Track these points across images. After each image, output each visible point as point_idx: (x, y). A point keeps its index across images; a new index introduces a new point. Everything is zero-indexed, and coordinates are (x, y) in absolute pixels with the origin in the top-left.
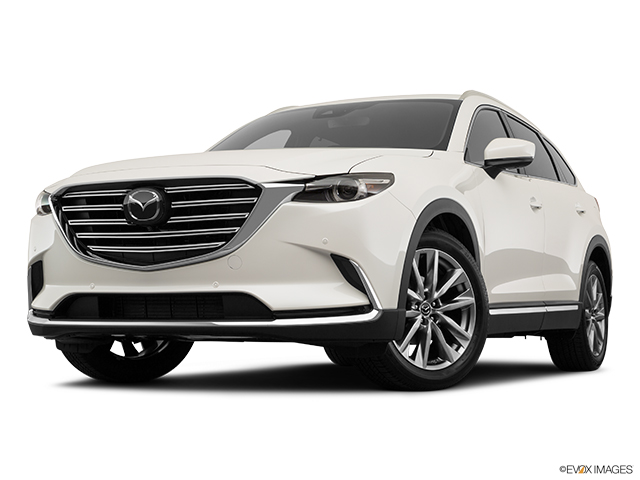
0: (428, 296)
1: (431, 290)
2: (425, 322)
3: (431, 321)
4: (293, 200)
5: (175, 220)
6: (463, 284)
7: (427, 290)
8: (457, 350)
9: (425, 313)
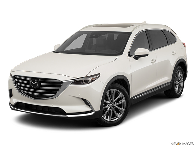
0: (112, 101)
1: (112, 100)
2: (111, 108)
3: (112, 108)
4: (71, 84)
5: (42, 88)
6: (122, 97)
7: (111, 100)
8: (120, 115)
9: (111, 106)
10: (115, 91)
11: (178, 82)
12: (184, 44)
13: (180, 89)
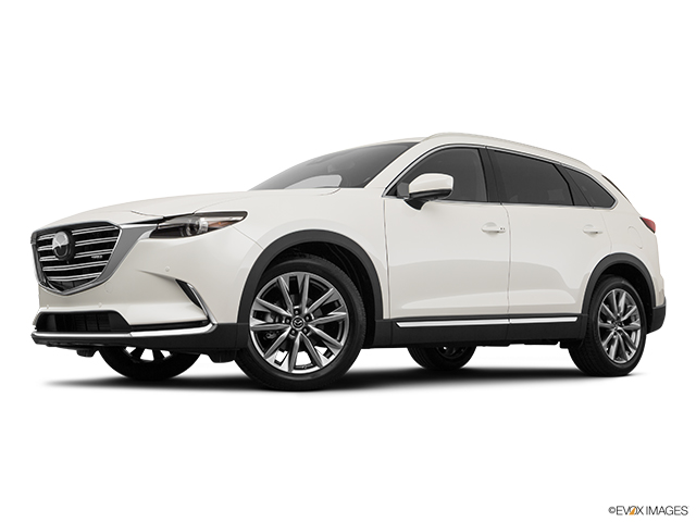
0: (299, 311)
1: (301, 308)
2: (295, 333)
3: (301, 333)
4: (150, 237)
5: (79, 255)
6: (337, 301)
7: (297, 307)
8: (329, 357)
9: (297, 325)
10: (311, 279)
11: (619, 328)
12: (649, 224)
13: (627, 349)
